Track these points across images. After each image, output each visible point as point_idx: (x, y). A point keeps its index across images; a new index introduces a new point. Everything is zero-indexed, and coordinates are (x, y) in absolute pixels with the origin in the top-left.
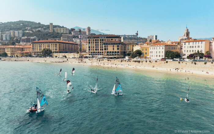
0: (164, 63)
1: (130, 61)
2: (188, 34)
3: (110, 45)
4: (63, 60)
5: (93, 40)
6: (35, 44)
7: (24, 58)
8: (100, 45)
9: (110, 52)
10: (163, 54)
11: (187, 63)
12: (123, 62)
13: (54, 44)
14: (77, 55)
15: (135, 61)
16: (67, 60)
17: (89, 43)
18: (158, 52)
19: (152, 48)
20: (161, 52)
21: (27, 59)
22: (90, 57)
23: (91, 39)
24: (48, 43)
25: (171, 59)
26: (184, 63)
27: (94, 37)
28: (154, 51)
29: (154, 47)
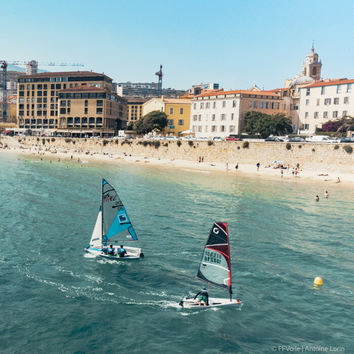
0: (235, 148)
1: (129, 143)
2: (315, 69)
10: (236, 123)
11: (319, 149)
15: (145, 144)
18: (218, 117)
19: (198, 104)
20: (229, 117)
25: (259, 137)
28: (206, 113)
29: (205, 102)
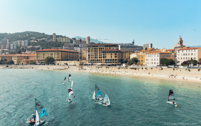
0: (159, 70)
1: (127, 68)
2: (181, 42)
3: (108, 53)
4: (65, 67)
5: (93, 49)
6: (39, 53)
7: (29, 66)
8: (99, 53)
9: (109, 60)
10: (159, 61)
11: (182, 70)
12: (120, 69)
13: (57, 52)
14: (77, 63)
15: (132, 68)
16: (69, 67)
17: (89, 51)
18: (153, 60)
19: (147, 55)
20: (156, 60)
21: (32, 67)
22: (89, 65)
23: (90, 48)
24: (51, 51)
25: (165, 66)
26: (179, 70)
27: (94, 46)
28: (149, 58)
29: (149, 55)
